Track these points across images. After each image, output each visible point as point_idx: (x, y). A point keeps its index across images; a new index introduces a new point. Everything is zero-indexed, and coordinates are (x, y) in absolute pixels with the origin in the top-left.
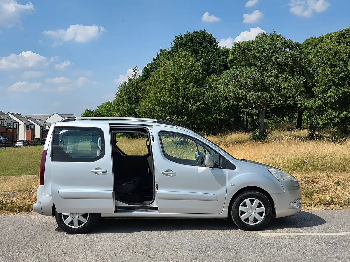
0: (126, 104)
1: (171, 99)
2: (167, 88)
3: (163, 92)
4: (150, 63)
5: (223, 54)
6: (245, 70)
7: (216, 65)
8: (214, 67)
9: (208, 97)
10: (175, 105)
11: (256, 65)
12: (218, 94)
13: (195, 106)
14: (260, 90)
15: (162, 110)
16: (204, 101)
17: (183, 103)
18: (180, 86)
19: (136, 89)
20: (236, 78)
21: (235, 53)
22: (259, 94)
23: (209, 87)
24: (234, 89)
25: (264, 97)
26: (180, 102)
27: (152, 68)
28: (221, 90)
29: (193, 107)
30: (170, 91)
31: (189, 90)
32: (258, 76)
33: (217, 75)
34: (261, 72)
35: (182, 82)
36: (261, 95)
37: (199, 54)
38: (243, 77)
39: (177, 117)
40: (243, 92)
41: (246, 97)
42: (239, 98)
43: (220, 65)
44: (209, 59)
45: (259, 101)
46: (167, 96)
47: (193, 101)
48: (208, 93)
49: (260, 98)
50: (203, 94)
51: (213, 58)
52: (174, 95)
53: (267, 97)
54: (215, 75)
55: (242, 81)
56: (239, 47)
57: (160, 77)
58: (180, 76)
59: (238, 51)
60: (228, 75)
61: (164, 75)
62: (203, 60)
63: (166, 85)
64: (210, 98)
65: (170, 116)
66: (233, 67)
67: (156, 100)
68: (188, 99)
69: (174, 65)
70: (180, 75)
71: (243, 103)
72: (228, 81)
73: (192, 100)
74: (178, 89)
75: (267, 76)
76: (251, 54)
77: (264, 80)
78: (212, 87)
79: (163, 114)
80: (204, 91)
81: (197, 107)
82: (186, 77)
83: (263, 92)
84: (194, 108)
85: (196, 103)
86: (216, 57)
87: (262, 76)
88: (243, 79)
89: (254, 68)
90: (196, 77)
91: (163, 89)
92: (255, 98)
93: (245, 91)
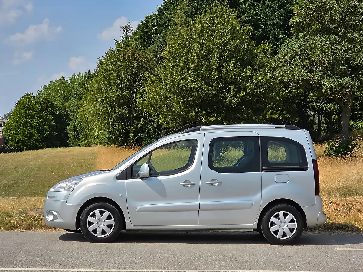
0: (114, 88)
1: (197, 84)
2: (192, 66)
3: (185, 72)
4: (150, 14)
5: (281, 6)
6: (319, 40)
7: (267, 25)
8: (264, 28)
9: (258, 83)
10: (204, 94)
11: (337, 33)
12: (275, 79)
13: (237, 97)
14: (342, 75)
15: (183, 102)
16: (252, 90)
17: (218, 91)
18: (213, 63)
19: (131, 63)
20: (304, 52)
21: (304, 12)
22: (342, 81)
23: (261, 67)
24: (300, 72)
25: (349, 85)
26: (213, 90)
27: (155, 25)
28: (279, 73)
29: (234, 99)
30: (196, 72)
31: (228, 71)
32: (341, 52)
33: (269, 43)
34: (345, 45)
35: (216, 57)
36: (345, 82)
37: (239, 5)
38: (317, 51)
39: (207, 113)
40: (314, 77)
41: (319, 84)
42: (308, 85)
43: (274, 24)
44: (257, 14)
45: (340, 93)
46: (191, 79)
47: (234, 89)
48: (258, 76)
49: (342, 87)
50: (250, 79)
51: (264, 13)
52: (203, 78)
53: (354, 85)
54: (266, 44)
55: (314, 58)
56: (310, 3)
57: (179, 48)
58: (212, 47)
59: (308, 9)
60: (290, 47)
61: (187, 45)
62: (246, 16)
63: (191, 62)
64: (262, 85)
65: (195, 112)
66: (300, 35)
67: (174, 85)
68: (226, 86)
69: (202, 30)
70: (213, 45)
71: (314, 95)
72: (291, 57)
73: (233, 87)
74: (210, 69)
75: (355, 52)
76: (330, 14)
77: (350, 57)
78: (266, 66)
79: (183, 109)
80: (253, 74)
81: (241, 98)
82: (221, 49)
83: (347, 77)
84: (235, 101)
85: (240, 92)
86: (268, 11)
87: (346, 51)
88: (316, 55)
89: (334, 38)
90: (240, 49)
91: (183, 68)
92: (335, 88)
93: (318, 74)
